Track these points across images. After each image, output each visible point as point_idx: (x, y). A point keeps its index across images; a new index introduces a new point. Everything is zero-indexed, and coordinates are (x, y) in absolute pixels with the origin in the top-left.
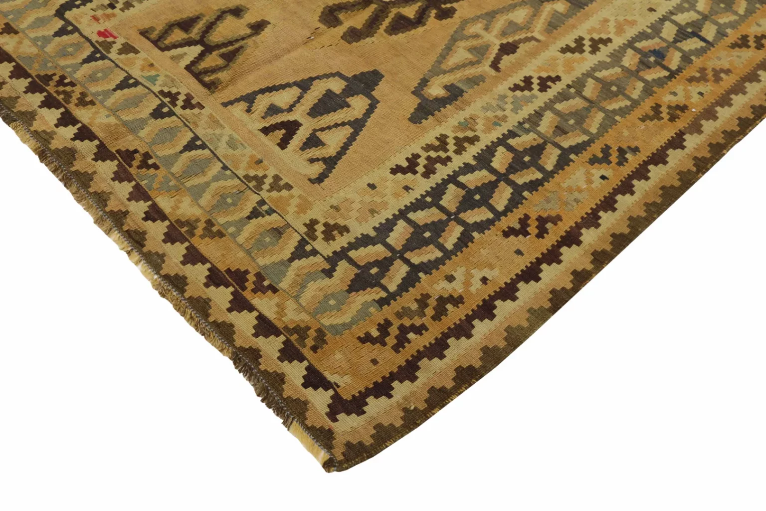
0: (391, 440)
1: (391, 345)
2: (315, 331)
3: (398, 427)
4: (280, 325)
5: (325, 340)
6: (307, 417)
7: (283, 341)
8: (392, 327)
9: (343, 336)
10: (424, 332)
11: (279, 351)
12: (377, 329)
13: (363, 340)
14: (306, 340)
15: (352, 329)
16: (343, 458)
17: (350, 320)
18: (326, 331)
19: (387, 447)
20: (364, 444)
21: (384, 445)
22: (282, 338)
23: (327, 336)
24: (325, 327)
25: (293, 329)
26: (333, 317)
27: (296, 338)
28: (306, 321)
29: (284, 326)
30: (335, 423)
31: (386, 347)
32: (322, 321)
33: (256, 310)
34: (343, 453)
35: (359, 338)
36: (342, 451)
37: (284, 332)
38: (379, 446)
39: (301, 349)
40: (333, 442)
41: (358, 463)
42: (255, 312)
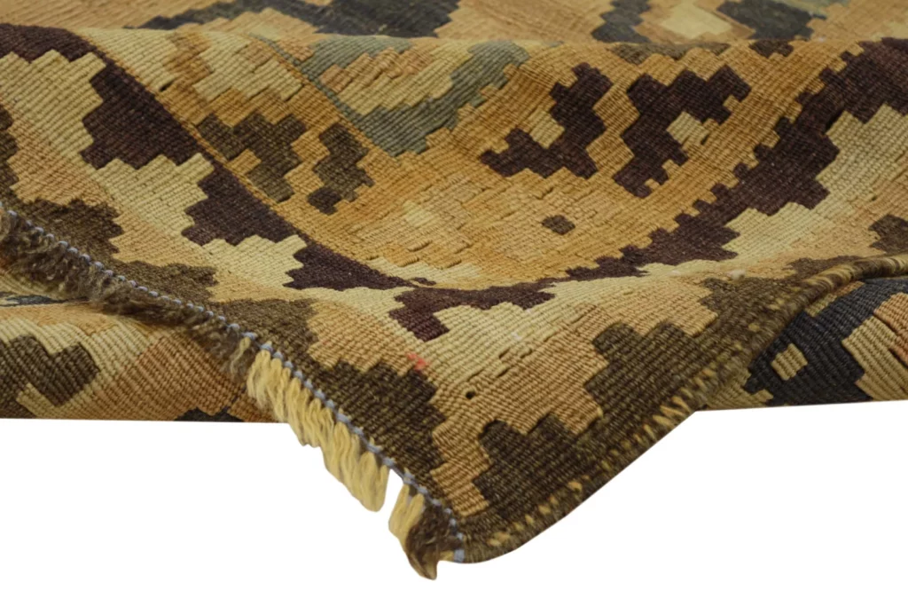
0: (677, 400)
1: (613, 172)
2: (321, 137)
3: (697, 335)
4: (187, 113)
5: (363, 171)
6: (315, 330)
7: (201, 177)
8: (608, 94)
9: (428, 155)
10: (730, 103)
11: (190, 212)
12: (551, 111)
13: (504, 165)
14: (290, 174)
15: (460, 125)
16: (486, 504)
17: (450, 85)
18: (360, 138)
19: (662, 433)
20: (561, 430)
21: (647, 428)
22: (198, 166)
23: (369, 159)
24: (359, 119)
25: (237, 130)
26: (384, 79)
27: (251, 167)
28: (284, 96)
29: (202, 116)
30: (435, 343)
31: (592, 179)
32: (344, 96)
33: (94, 50)
34: (478, 482)
35: (489, 158)
36: (476, 472)
37: (205, 143)
38: (629, 434)
39: (272, 201)
40: (435, 433)
41: (548, 522)
42: (90, 56)
